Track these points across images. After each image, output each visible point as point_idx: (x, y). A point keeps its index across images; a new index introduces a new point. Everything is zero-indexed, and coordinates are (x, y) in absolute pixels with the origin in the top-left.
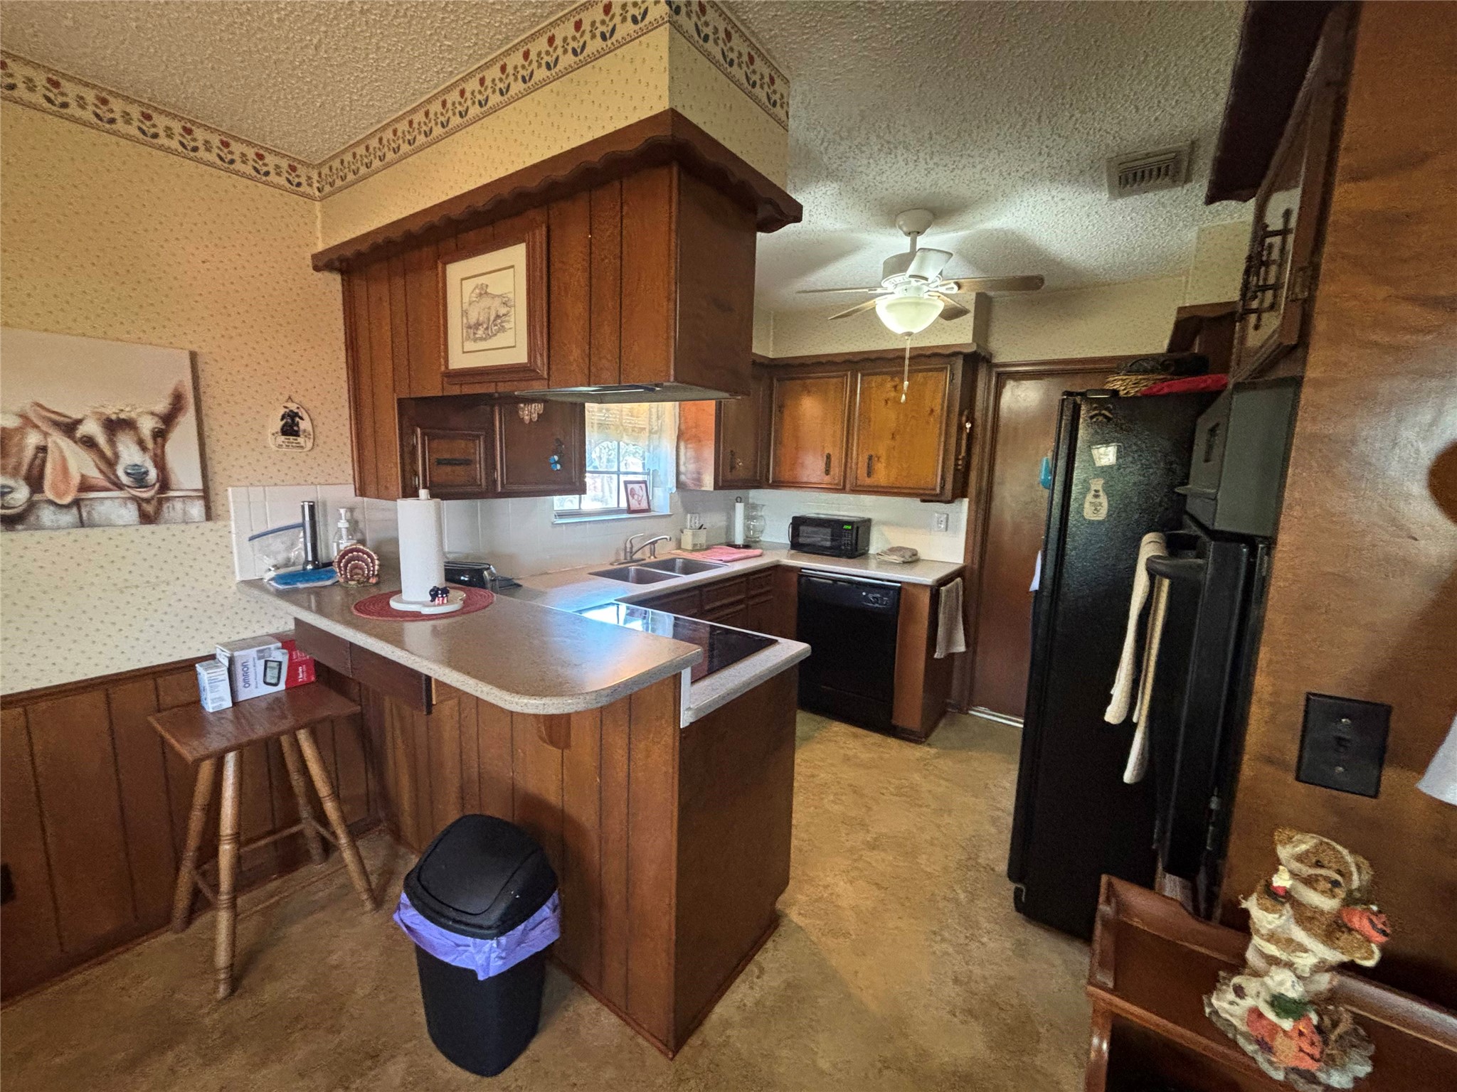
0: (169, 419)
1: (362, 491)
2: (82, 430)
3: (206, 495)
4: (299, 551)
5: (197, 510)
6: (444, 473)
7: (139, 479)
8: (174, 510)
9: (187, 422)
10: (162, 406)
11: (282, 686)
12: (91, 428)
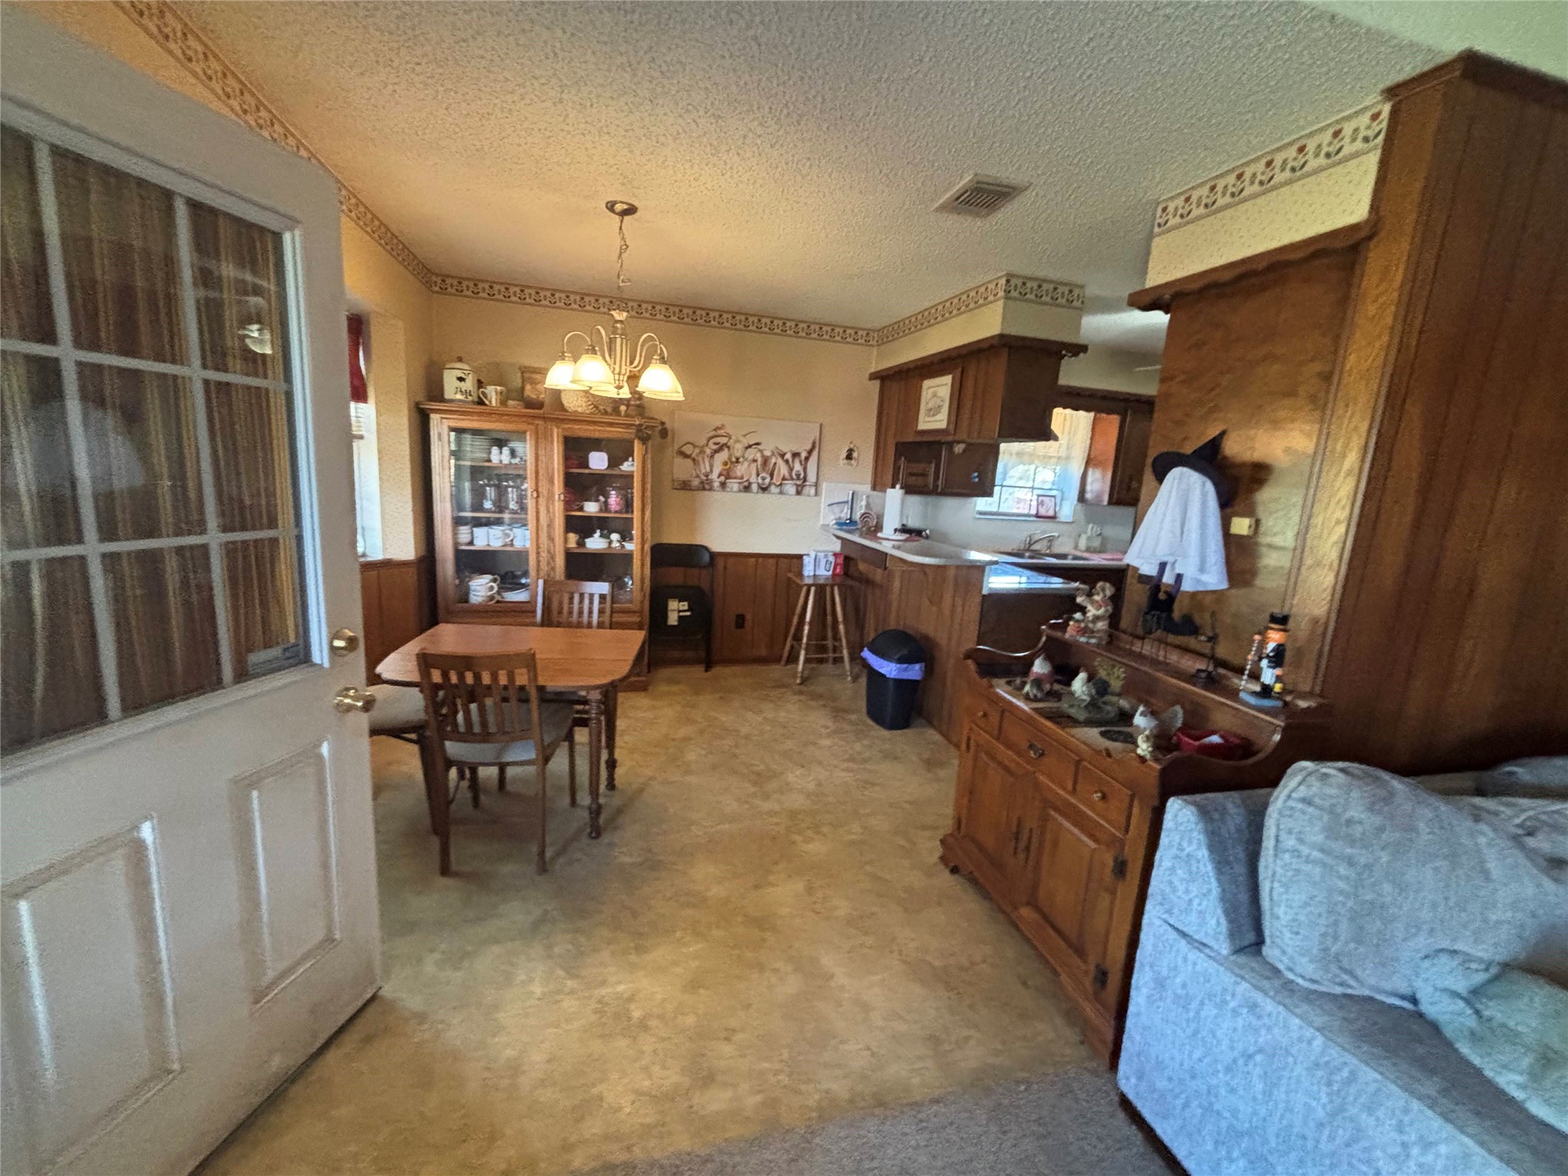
0: (810, 452)
1: (874, 488)
2: (786, 457)
3: (816, 485)
4: (845, 514)
5: (813, 491)
6: (912, 480)
7: (798, 475)
8: (806, 490)
9: (815, 453)
10: (809, 447)
11: (830, 573)
12: (788, 456)
